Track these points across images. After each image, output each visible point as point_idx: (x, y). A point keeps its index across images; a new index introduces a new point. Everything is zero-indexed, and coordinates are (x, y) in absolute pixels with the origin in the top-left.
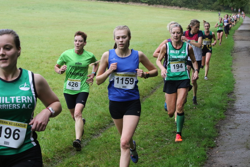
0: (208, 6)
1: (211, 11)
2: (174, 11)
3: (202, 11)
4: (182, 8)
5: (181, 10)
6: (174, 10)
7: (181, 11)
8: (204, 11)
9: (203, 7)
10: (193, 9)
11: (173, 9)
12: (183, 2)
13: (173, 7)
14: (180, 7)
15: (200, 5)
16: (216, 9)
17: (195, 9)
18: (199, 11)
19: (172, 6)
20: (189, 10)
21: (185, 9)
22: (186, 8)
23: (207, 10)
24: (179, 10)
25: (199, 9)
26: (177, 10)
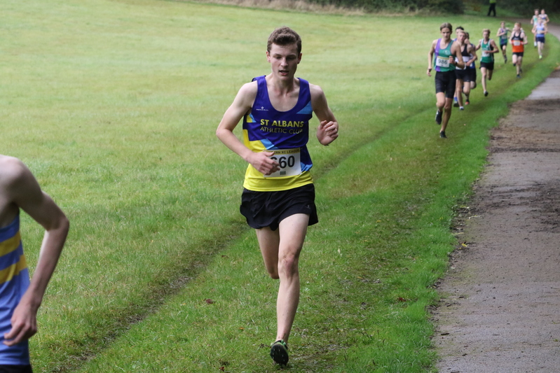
1: (417, 11)
2: (240, 12)
3: (371, 12)
5: (272, 10)
6: (243, 8)
8: (384, 13)
11: (236, 7)
16: (440, 5)
17: (338, 6)
18: (359, 12)
20: (311, 7)
23: (398, 9)
24: (266, 10)
25: (360, 6)
26: (254, 9)
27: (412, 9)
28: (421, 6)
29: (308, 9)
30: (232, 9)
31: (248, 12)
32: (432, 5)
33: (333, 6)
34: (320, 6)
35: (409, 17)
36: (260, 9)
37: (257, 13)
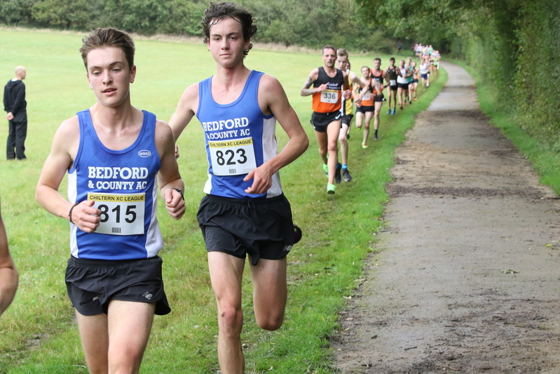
0: (357, 40)
1: (367, 53)
4: (291, 48)
5: (288, 53)
6: (272, 52)
7: (287, 55)
9: (344, 45)
11: (268, 51)
12: (295, 32)
13: (269, 45)
14: (288, 44)
15: (339, 39)
16: (380, 49)
19: (266, 42)
20: (309, 51)
21: (299, 51)
22: (302, 46)
23: (357, 52)
24: (284, 53)
26: (278, 52)
27: (364, 52)
28: (369, 50)
29: (307, 52)
30: (265, 53)
31: (274, 54)
32: (376, 50)
34: (314, 51)
35: (363, 56)
36: (281, 52)
37: (280, 55)
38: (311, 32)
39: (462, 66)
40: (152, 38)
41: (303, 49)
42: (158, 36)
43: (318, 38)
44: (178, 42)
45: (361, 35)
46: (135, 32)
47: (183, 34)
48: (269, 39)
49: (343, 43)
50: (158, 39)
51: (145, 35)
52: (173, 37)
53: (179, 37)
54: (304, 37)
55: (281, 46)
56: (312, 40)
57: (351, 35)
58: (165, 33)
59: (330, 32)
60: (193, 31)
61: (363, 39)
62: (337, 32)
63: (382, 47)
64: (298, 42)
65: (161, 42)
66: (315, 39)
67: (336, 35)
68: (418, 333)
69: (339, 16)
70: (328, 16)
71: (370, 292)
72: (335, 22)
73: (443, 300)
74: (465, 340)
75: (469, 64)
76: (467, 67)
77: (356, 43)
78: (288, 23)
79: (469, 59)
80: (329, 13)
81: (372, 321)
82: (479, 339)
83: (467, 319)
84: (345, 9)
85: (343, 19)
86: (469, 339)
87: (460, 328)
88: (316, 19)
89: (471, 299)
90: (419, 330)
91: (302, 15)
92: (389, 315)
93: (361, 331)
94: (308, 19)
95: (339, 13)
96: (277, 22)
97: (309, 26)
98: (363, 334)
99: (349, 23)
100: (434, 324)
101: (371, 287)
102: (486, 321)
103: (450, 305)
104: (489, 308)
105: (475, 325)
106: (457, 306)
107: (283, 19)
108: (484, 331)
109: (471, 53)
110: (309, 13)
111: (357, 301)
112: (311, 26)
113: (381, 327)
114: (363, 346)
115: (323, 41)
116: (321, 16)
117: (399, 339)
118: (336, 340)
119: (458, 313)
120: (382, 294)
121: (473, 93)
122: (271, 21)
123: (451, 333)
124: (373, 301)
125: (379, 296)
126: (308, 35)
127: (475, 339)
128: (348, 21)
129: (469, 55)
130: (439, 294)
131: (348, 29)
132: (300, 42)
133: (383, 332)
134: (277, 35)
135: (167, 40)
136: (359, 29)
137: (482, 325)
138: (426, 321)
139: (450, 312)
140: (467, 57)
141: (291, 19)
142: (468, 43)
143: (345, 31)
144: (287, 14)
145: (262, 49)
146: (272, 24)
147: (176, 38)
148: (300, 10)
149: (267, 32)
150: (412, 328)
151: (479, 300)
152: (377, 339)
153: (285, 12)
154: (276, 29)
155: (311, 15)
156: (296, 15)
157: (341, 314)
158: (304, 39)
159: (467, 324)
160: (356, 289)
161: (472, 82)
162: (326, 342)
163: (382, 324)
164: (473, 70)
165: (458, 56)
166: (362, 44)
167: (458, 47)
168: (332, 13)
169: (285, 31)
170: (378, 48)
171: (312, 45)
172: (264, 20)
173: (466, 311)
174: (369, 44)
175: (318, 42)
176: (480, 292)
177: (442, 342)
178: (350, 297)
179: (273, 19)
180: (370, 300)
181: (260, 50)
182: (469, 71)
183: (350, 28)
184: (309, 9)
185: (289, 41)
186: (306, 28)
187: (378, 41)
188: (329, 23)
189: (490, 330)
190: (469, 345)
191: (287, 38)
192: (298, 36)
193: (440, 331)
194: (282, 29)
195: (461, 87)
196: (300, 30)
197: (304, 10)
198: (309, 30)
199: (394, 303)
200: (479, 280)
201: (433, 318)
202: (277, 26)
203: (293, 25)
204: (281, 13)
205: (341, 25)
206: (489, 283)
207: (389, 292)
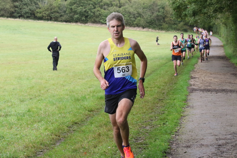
0: (173, 26)
1: (177, 32)
3: (166, 32)
4: (145, 29)
6: (137, 31)
7: (143, 32)
8: (169, 32)
9: (167, 28)
10: (157, 29)
11: (135, 31)
12: (147, 23)
13: (136, 28)
14: (144, 28)
15: (165, 25)
16: (183, 30)
17: (159, 30)
18: (164, 32)
19: (135, 27)
20: (153, 30)
21: (148, 30)
22: (150, 28)
23: (173, 31)
24: (142, 31)
25: (164, 30)
26: (139, 31)
27: (176, 31)
28: (178, 30)
29: (152, 31)
30: (134, 31)
31: (138, 32)
32: (181, 30)
33: (158, 30)
34: (155, 30)
35: (175, 33)
36: (141, 31)
37: (140, 32)
38: (153, 23)
39: (217, 37)
40: (86, 25)
41: (150, 30)
42: (88, 24)
43: (156, 25)
44: (97, 26)
45: (175, 24)
46: (79, 22)
47: (99, 23)
48: (136, 25)
49: (167, 27)
50: (89, 25)
51: (83, 23)
52: (95, 24)
53: (97, 24)
54: (150, 25)
55: (141, 29)
56: (154, 26)
57: (170, 24)
58: (92, 23)
59: (162, 23)
60: (104, 22)
61: (176, 26)
62: (164, 22)
63: (183, 29)
64: (148, 27)
65: (90, 26)
66: (155, 26)
67: (164, 24)
68: (204, 151)
69: (165, 16)
70: (161, 16)
71: (183, 133)
72: (164, 18)
73: (214, 137)
74: (224, 154)
75: (220, 36)
76: (219, 38)
77: (173, 27)
78: (144, 19)
79: (220, 34)
80: (161, 15)
81: (184, 145)
82: (230, 153)
83: (224, 145)
84: (168, 13)
85: (167, 17)
86: (226, 153)
87: (222, 149)
88: (156, 17)
89: (226, 136)
90: (204, 149)
91: (150, 15)
92: (191, 143)
93: (180, 150)
94: (152, 17)
95: (166, 14)
96: (139, 18)
97: (152, 20)
98: (180, 151)
99: (170, 19)
100: (211, 147)
101: (183, 131)
102: (232, 146)
103: (217, 139)
104: (233, 140)
105: (228, 147)
106: (220, 139)
107: (142, 17)
108: (232, 150)
109: (221, 31)
110: (152, 15)
111: (177, 137)
112: (154, 20)
113: (188, 148)
114: (181, 156)
115: (158, 26)
116: (158, 16)
117: (196, 153)
118: (169, 154)
119: (221, 142)
120: (188, 134)
121: (222, 48)
122: (137, 18)
123: (218, 150)
124: (184, 137)
125: (186, 135)
126: (152, 24)
127: (228, 153)
128: (169, 18)
129: (220, 32)
130: (212, 134)
131: (169, 21)
132: (149, 27)
133: (189, 150)
134: (139, 24)
135: (92, 26)
136: (174, 21)
137: (231, 147)
138: (207, 146)
139: (217, 142)
140: (219, 33)
141: (145, 17)
142: (220, 27)
143: (168, 22)
144: (143, 15)
145: (133, 30)
146: (137, 19)
147: (96, 25)
148: (149, 13)
149: (135, 22)
150: (201, 148)
151: (229, 137)
152: (187, 153)
153: (142, 14)
154: (139, 21)
155: (153, 15)
156: (147, 15)
157: (171, 142)
158: (150, 26)
159: (224, 147)
160: (176, 132)
161: (222, 44)
162: (165, 154)
163: (188, 147)
164: (222, 39)
165: (216, 33)
166: (175, 28)
167: (216, 29)
168: (162, 14)
169: (142, 22)
170: (182, 29)
171: (154, 28)
172: (134, 17)
173: (224, 141)
174: (178, 28)
175: (156, 27)
176: (229, 133)
177: (214, 155)
178: (174, 135)
179: (137, 17)
180: (183, 137)
181: (132, 30)
182: (220, 39)
183: (170, 21)
184: (153, 13)
185: (144, 26)
186: (151, 21)
187: (182, 27)
188: (161, 19)
189: (235, 150)
190: (226, 156)
191: (143, 25)
192: (148, 24)
193: (213, 150)
194: (141, 21)
195: (217, 46)
196: (149, 21)
197: (151, 13)
198: (153, 22)
199: (193, 138)
200: (229, 128)
201: (210, 144)
202: (139, 20)
203: (146, 19)
204: (141, 15)
205: (166, 20)
206: (233, 129)
207: (191, 133)
